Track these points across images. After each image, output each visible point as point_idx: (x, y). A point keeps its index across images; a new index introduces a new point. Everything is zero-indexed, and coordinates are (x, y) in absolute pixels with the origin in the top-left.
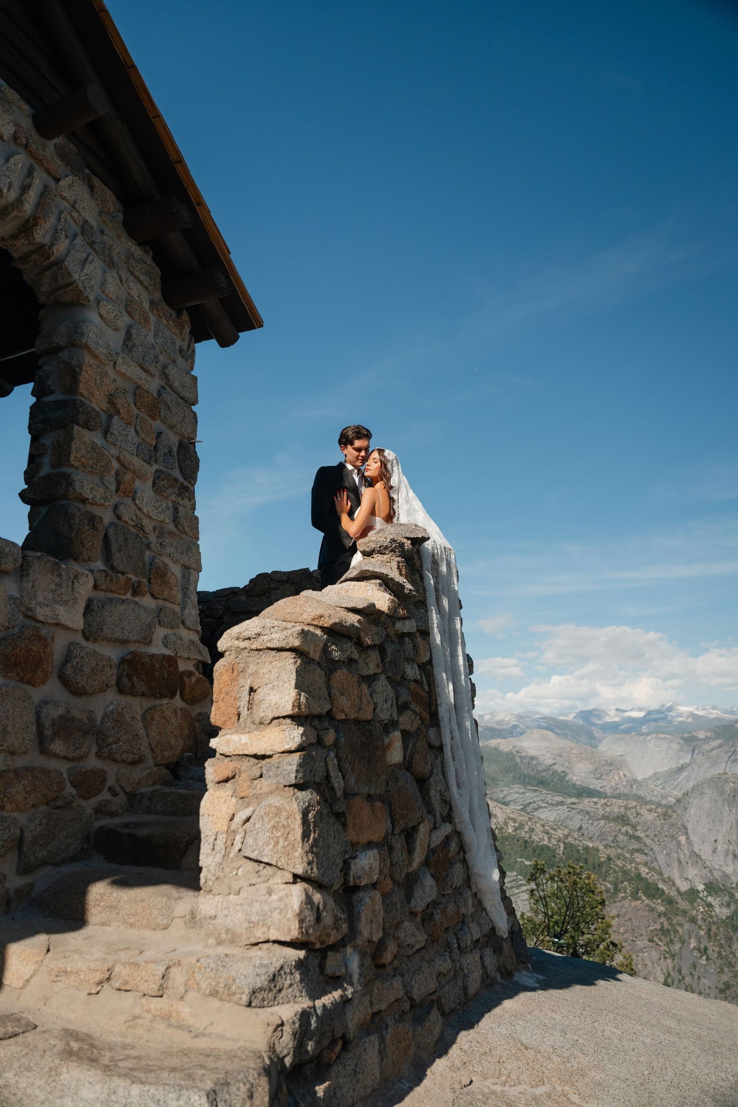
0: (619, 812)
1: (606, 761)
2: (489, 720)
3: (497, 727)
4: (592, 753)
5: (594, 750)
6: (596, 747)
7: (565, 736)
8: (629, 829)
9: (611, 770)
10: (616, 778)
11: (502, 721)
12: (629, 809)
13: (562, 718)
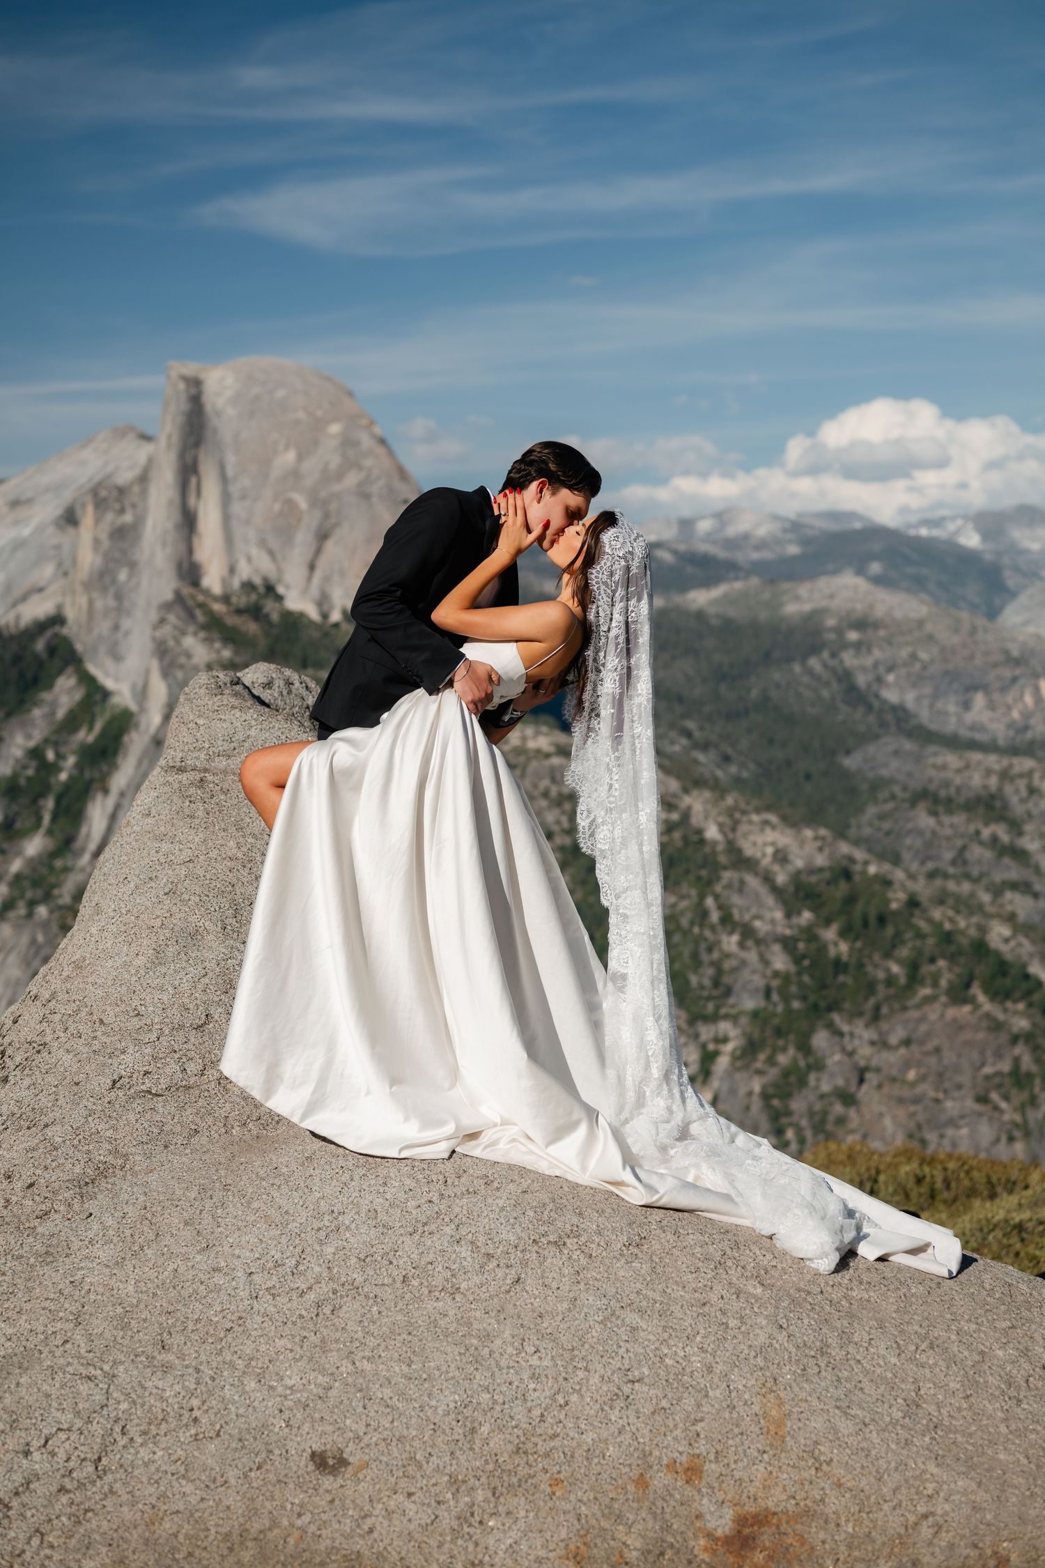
0: (985, 787)
1: (1006, 652)
2: (709, 534)
3: (721, 554)
4: (973, 631)
5: (981, 621)
6: (992, 613)
7: (918, 584)
8: (1001, 831)
9: (1014, 680)
10: (1029, 699)
11: (746, 537)
12: (1012, 779)
13: (924, 532)
